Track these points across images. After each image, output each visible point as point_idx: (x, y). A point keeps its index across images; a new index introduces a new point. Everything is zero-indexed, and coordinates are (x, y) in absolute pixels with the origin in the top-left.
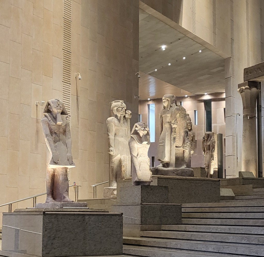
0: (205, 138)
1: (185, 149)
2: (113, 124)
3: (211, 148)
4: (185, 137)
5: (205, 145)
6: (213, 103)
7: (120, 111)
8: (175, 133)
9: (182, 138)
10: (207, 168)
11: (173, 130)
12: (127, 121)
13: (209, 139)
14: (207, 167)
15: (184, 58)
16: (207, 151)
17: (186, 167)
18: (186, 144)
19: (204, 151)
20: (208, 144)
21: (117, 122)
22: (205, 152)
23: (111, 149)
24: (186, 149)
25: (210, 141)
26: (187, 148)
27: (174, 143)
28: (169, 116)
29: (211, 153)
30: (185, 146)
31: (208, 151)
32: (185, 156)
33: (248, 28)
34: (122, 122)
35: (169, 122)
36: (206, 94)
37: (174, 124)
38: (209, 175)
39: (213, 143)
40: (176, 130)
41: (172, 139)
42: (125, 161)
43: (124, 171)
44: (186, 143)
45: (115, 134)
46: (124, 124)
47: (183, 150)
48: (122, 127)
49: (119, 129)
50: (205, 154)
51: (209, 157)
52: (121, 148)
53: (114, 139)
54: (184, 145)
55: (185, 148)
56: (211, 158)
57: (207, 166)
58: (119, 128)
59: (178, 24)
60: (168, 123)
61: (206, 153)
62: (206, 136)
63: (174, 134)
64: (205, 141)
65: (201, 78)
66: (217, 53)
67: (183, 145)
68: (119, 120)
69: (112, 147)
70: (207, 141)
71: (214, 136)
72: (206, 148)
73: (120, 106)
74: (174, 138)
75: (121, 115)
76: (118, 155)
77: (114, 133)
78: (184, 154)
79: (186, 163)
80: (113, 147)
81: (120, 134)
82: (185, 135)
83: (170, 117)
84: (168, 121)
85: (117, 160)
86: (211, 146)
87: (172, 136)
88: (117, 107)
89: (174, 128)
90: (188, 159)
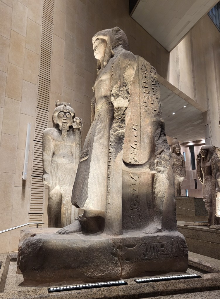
0: (201, 156)
1: (154, 170)
2: (50, 138)
3: (214, 172)
4: (156, 139)
5: (203, 168)
6: (195, 147)
7: (61, 117)
8: (120, 124)
9: (146, 140)
10: (208, 206)
11: (116, 114)
12: (74, 132)
13: (209, 156)
14: (209, 204)
15: (174, 113)
16: (206, 177)
17: (160, 227)
18: (158, 156)
19: (202, 177)
20: (208, 164)
21: (57, 134)
22: (202, 179)
23: (45, 176)
24: (159, 172)
25: (211, 160)
26: (161, 168)
27: (117, 151)
28: (105, 81)
29: (213, 180)
30: (156, 161)
31: (208, 177)
32: (156, 191)
33: (217, 93)
34: (64, 133)
35: (106, 97)
36: (190, 142)
37: (117, 96)
38: (214, 218)
39: (216, 163)
40: (124, 114)
41: (111, 139)
42: (67, 196)
43: (65, 213)
44: (160, 154)
45: (54, 154)
46: (69, 138)
47: (150, 175)
48: (65, 141)
49: (59, 145)
50: (202, 182)
51: (211, 187)
52: (60, 175)
53: (52, 160)
54: (154, 160)
55: (156, 168)
56: (216, 188)
57: (209, 202)
58: (59, 143)
59: (166, 80)
60: (104, 100)
61: (204, 180)
62: (202, 152)
63: (119, 126)
64: (202, 161)
65: (187, 130)
66: (197, 107)
67: (149, 159)
68: (60, 131)
69: (47, 173)
70: (206, 160)
71: (215, 151)
72: (204, 172)
73: (62, 110)
74: (120, 139)
75: (64, 124)
76: (55, 186)
77: (52, 152)
78: (154, 186)
79: (160, 213)
80: (49, 173)
81: (61, 152)
82: (155, 132)
83: (107, 83)
84: (104, 94)
85: (57, 194)
86: (212, 168)
87: (111, 132)
88: (58, 111)
89: (119, 109)
90: (165, 200)
